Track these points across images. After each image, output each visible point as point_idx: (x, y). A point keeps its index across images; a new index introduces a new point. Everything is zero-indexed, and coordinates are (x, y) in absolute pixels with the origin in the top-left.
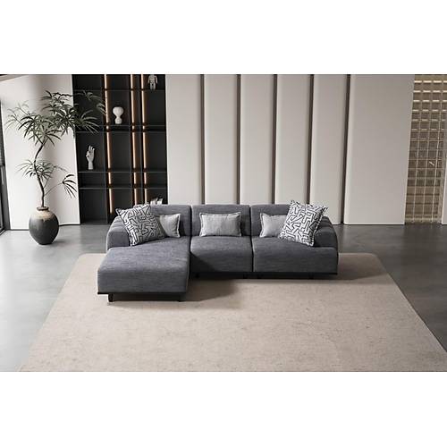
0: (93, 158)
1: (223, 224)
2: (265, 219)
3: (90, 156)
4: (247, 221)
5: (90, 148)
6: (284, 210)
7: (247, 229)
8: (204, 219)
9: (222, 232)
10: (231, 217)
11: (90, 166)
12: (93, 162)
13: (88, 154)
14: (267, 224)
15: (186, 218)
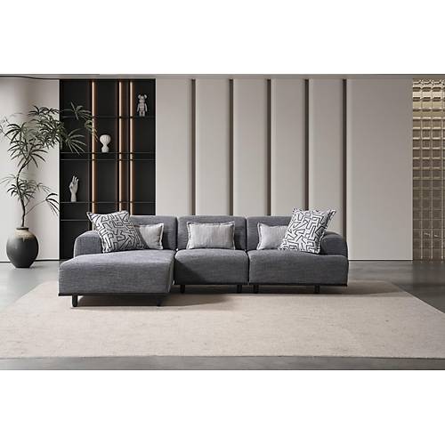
0: (76, 189)
1: (214, 234)
2: (263, 229)
3: (73, 188)
4: (242, 233)
5: (74, 179)
6: (285, 221)
7: (242, 243)
8: (192, 229)
9: (212, 245)
10: (224, 227)
11: (73, 199)
12: (76, 194)
13: (71, 185)
14: (265, 235)
15: (171, 229)
